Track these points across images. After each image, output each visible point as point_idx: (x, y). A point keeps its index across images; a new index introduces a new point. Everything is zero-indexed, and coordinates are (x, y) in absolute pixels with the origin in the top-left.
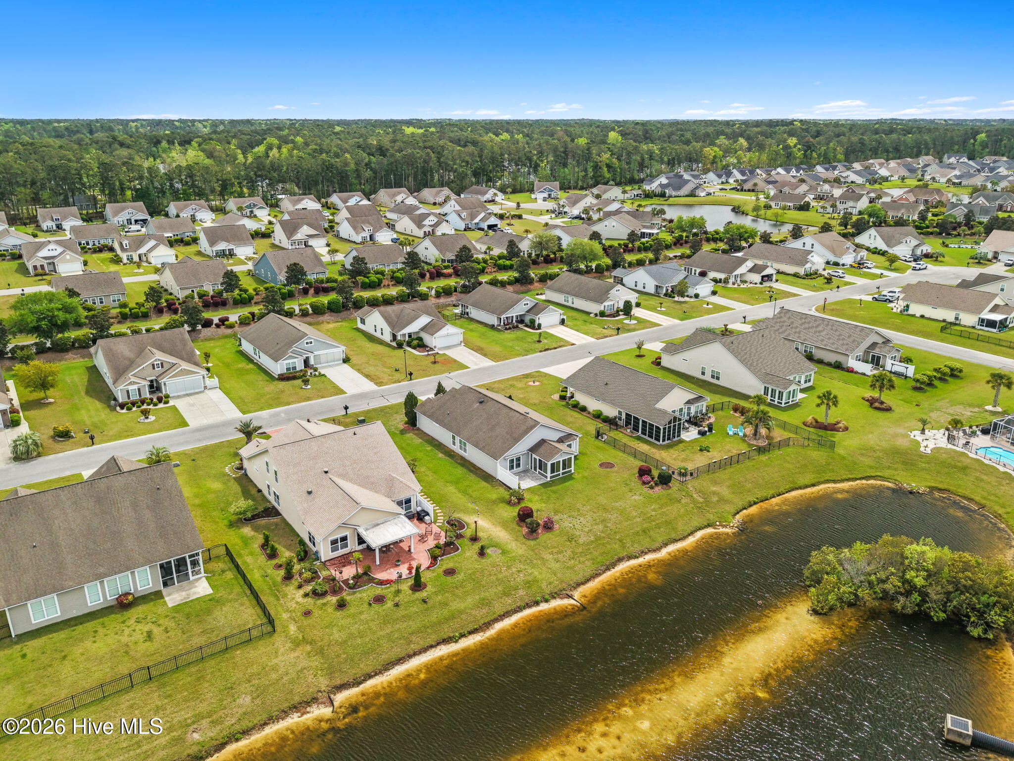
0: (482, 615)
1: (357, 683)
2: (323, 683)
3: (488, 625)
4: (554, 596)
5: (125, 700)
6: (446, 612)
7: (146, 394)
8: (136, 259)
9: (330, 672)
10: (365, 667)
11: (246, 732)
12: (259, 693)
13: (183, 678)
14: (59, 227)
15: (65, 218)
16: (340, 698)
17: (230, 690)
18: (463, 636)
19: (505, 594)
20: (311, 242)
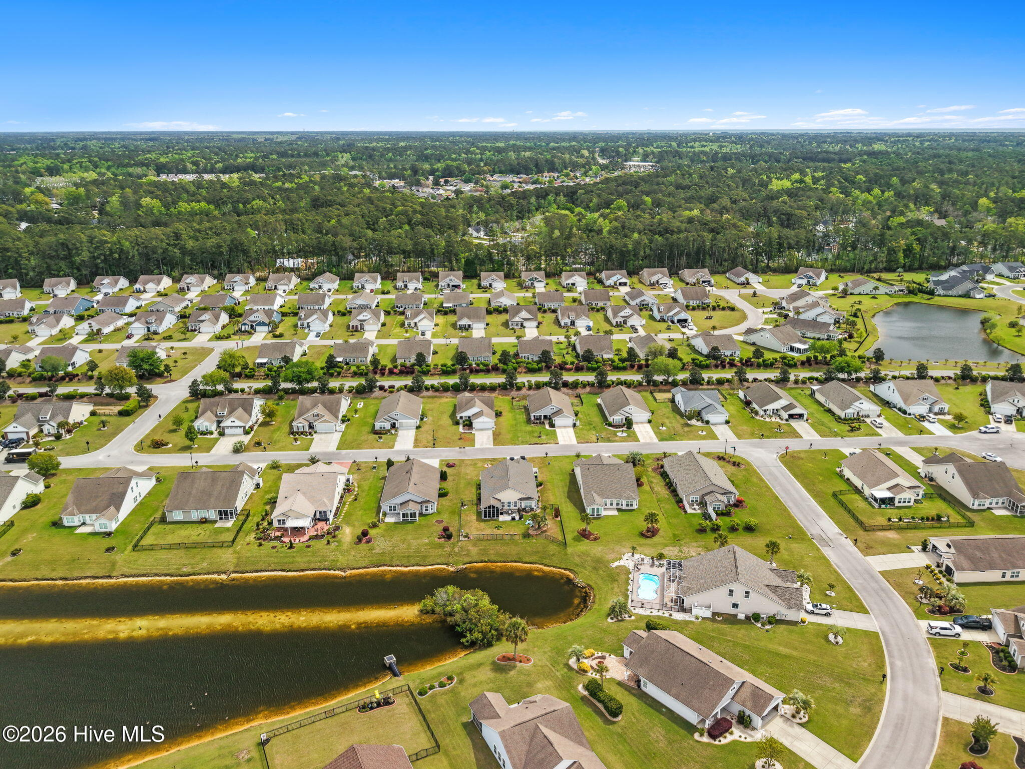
0: (304, 566)
1: (242, 572)
2: (232, 568)
3: (303, 570)
4: (338, 569)
5: (175, 551)
6: (291, 560)
7: (307, 429)
8: (412, 325)
9: (235, 567)
10: (248, 569)
11: (199, 574)
12: (211, 564)
13: (195, 551)
14: (406, 286)
15: (411, 280)
16: (233, 575)
17: (203, 560)
18: (290, 571)
19: (320, 562)
20: (526, 324)
